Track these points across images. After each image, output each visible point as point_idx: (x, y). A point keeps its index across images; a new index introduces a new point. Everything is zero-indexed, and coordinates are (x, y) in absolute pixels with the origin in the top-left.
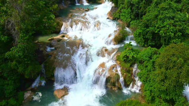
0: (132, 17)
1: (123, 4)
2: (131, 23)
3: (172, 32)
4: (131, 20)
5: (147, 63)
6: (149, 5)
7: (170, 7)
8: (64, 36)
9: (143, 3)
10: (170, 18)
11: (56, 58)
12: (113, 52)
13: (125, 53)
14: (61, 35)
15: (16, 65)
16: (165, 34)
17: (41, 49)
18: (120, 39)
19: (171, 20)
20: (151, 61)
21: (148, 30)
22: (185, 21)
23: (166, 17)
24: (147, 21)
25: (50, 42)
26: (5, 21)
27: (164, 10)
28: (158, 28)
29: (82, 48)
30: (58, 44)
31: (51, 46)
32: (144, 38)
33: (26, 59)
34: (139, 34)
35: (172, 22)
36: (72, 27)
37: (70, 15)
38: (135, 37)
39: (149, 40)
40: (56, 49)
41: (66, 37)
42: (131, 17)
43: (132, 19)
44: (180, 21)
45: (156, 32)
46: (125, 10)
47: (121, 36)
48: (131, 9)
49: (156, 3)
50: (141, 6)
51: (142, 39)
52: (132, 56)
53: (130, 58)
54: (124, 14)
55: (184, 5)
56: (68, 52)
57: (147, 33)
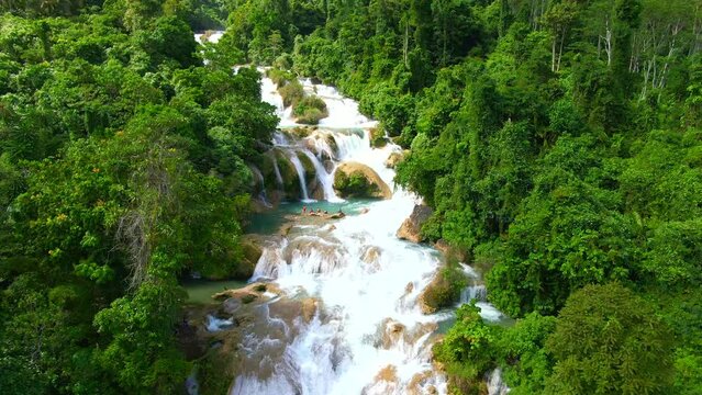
0: (479, 232)
1: (449, 195)
2: (477, 249)
3: (597, 266)
4: (475, 241)
5: (530, 359)
6: (525, 195)
7: (583, 198)
8: (263, 289)
9: (507, 189)
10: (585, 226)
11: (236, 349)
12: (422, 334)
13: (459, 330)
14: (254, 285)
15: (117, 355)
16: (577, 271)
17: (191, 322)
18: (443, 297)
19: (588, 231)
20: (542, 351)
21: (527, 263)
22: (635, 237)
23: (573, 224)
24: (522, 237)
25: (218, 303)
26: (117, 217)
27: (567, 204)
28: (555, 254)
29: (320, 322)
30: (246, 311)
31: (222, 315)
32: (518, 291)
33: (152, 334)
34: (501, 280)
35: (595, 234)
36: (289, 262)
37: (283, 229)
38: (490, 290)
39: (533, 297)
40: (237, 323)
41: (270, 291)
42: (474, 234)
43: (479, 239)
44: (618, 234)
45: (552, 267)
46: (456, 212)
47: (446, 286)
48: (474, 209)
49: (542, 186)
50: (501, 198)
51: (514, 293)
52: (481, 338)
53: (476, 344)
54: (452, 225)
55: (627, 193)
56: (276, 332)
57: (525, 273)
